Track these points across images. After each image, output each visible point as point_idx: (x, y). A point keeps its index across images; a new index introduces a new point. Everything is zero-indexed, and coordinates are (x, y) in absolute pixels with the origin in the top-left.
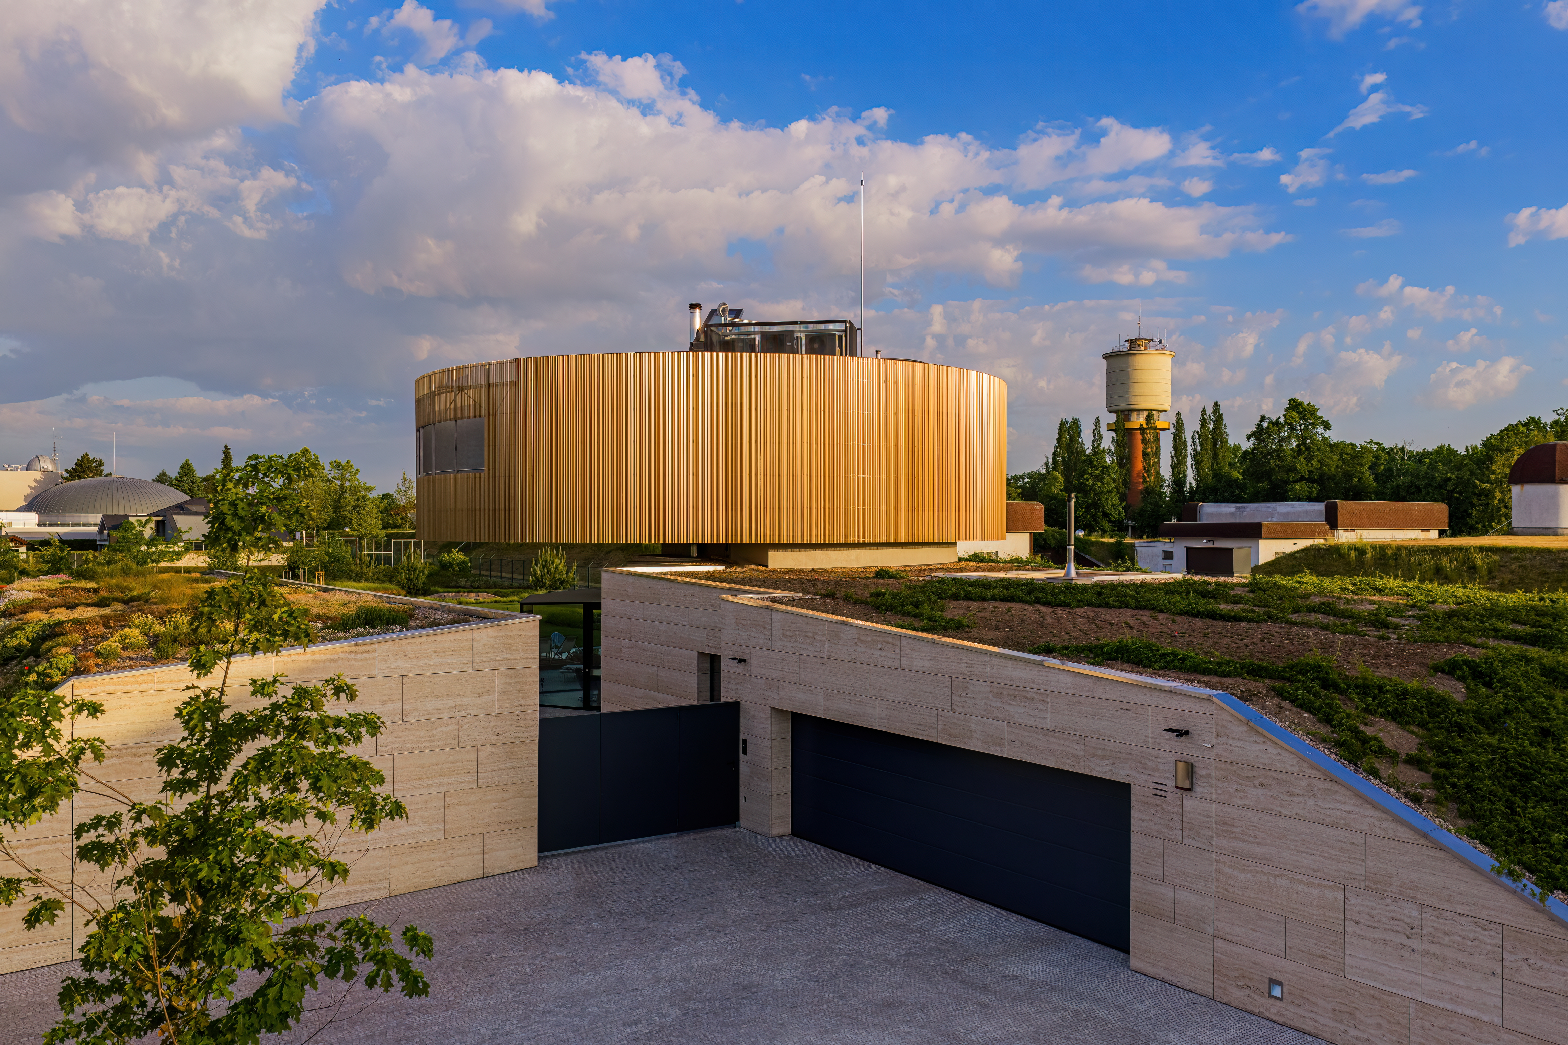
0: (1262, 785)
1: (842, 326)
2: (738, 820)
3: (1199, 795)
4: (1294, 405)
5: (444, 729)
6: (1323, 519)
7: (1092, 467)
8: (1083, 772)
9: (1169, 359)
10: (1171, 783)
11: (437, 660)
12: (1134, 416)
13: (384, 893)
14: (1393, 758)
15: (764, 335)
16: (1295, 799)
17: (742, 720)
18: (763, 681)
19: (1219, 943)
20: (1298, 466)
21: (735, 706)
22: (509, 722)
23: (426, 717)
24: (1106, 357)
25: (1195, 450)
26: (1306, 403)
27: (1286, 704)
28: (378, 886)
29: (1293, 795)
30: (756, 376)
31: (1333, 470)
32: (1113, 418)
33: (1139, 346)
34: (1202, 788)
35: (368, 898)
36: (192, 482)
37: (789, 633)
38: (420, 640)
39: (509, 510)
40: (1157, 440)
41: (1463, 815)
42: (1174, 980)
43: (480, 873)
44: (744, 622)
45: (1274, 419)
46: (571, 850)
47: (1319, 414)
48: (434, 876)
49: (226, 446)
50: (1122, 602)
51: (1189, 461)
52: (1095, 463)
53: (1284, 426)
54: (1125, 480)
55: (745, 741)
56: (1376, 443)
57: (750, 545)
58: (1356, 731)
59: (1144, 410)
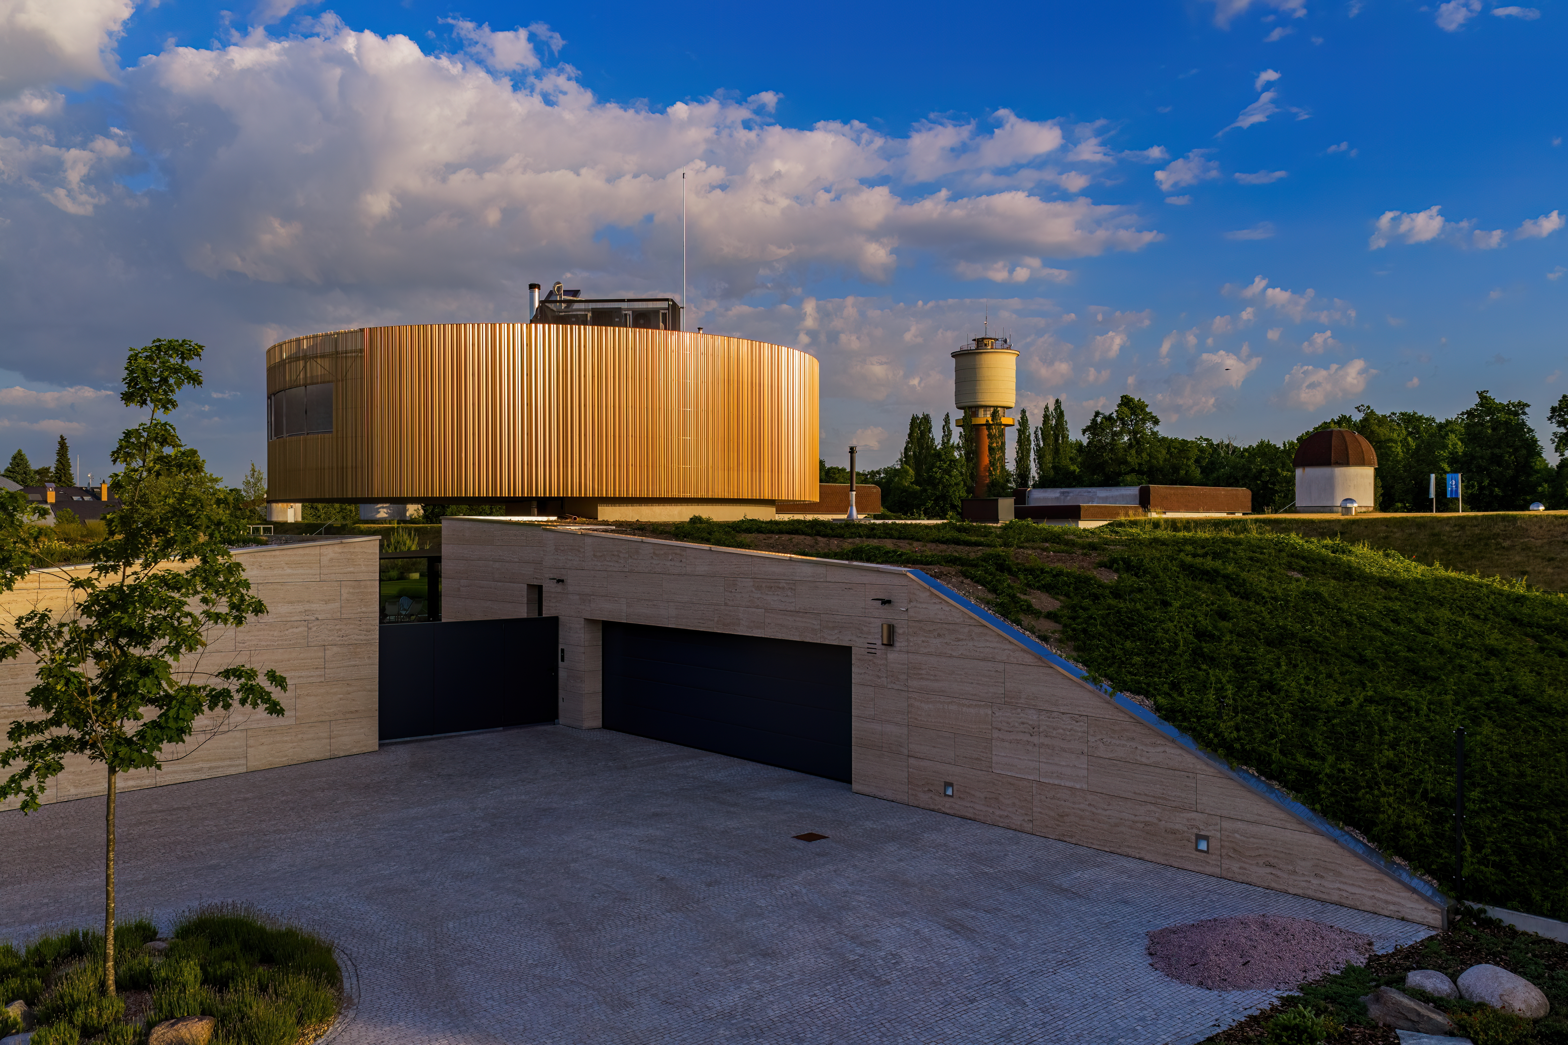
0: (939, 635)
1: (665, 305)
2: (557, 717)
3: (898, 649)
4: (1126, 401)
5: (295, 630)
6: (1138, 501)
7: (940, 461)
8: (818, 642)
9: (1014, 358)
10: (879, 642)
11: (289, 571)
12: (981, 412)
13: (243, 769)
14: (1037, 614)
15: (594, 311)
16: (960, 643)
17: (560, 633)
18: (578, 597)
19: (912, 761)
20: (1129, 459)
21: (554, 621)
22: (352, 626)
23: (279, 620)
24: (955, 355)
25: (1038, 445)
26: (1136, 399)
27: (968, 581)
28: (237, 762)
29: (959, 640)
30: (585, 346)
31: (1161, 462)
32: (961, 414)
33: (986, 345)
34: (900, 643)
35: (228, 773)
36: (25, 473)
37: (598, 554)
38: (273, 553)
39: (356, 467)
40: (1002, 434)
41: (1077, 649)
42: (882, 794)
43: (328, 755)
44: (562, 548)
45: (1107, 414)
46: (408, 739)
47: (1148, 410)
48: (286, 756)
49: (62, 437)
50: (888, 534)
51: (1032, 455)
52: (944, 457)
53: (1116, 421)
54: (972, 473)
55: (563, 650)
56: (1206, 440)
57: (580, 498)
58: (1013, 597)
59: (991, 407)
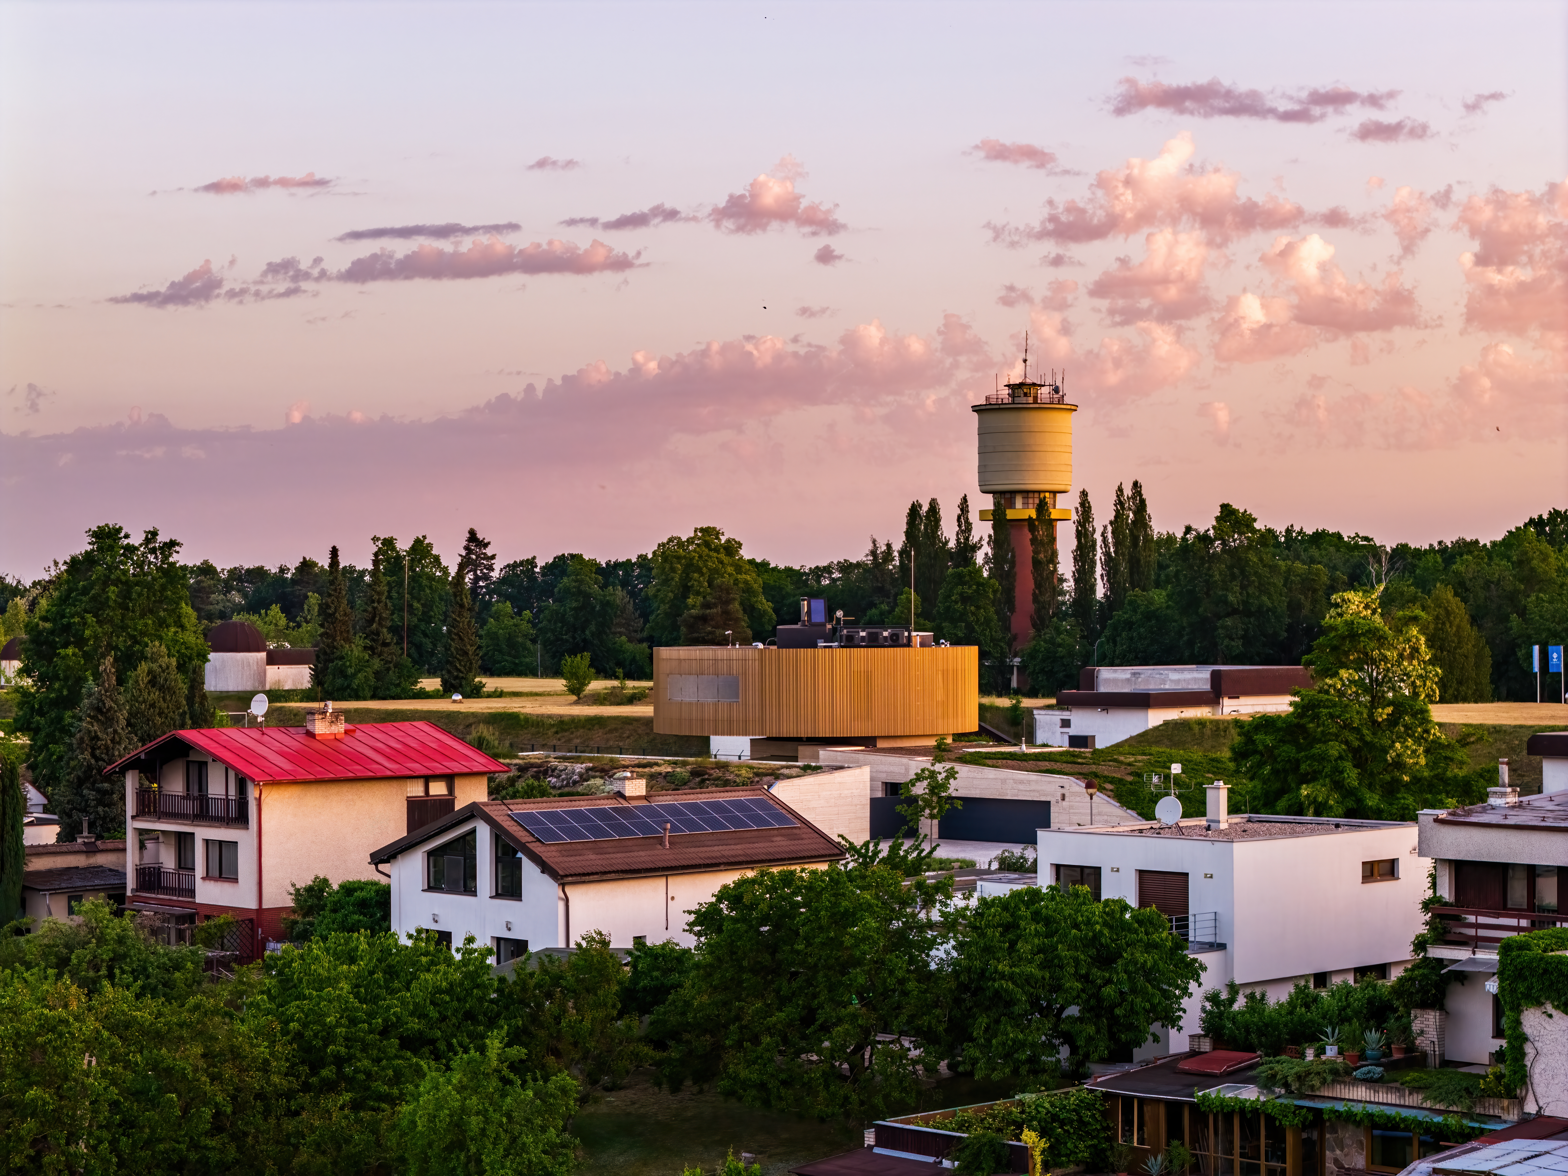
0: (1078, 796)
4: (1227, 513)
6: (1209, 685)
8: (1038, 800)
10: (1060, 800)
12: (1020, 500)
20: (1230, 595)
24: (977, 409)
25: (1107, 552)
29: (1083, 798)
32: (988, 501)
33: (1026, 395)
34: (1066, 800)
40: (1053, 536)
45: (1202, 531)
51: (1099, 570)
53: (1214, 541)
59: (1034, 492)
